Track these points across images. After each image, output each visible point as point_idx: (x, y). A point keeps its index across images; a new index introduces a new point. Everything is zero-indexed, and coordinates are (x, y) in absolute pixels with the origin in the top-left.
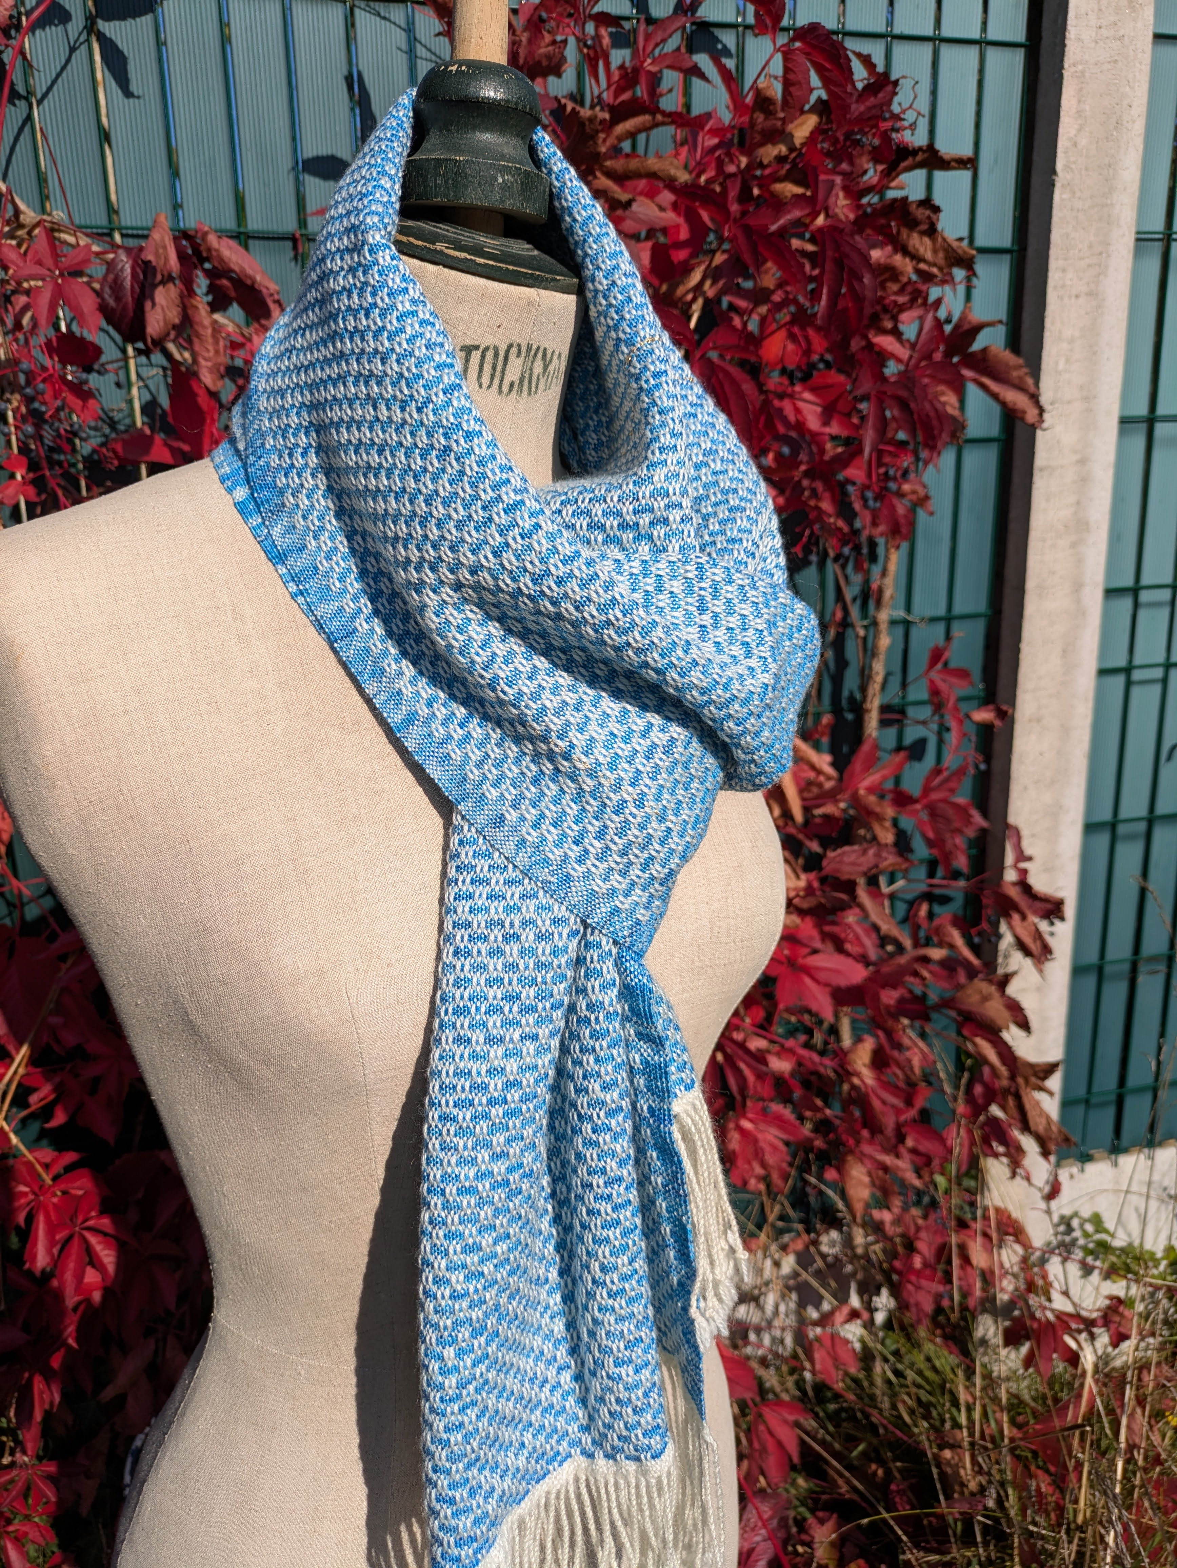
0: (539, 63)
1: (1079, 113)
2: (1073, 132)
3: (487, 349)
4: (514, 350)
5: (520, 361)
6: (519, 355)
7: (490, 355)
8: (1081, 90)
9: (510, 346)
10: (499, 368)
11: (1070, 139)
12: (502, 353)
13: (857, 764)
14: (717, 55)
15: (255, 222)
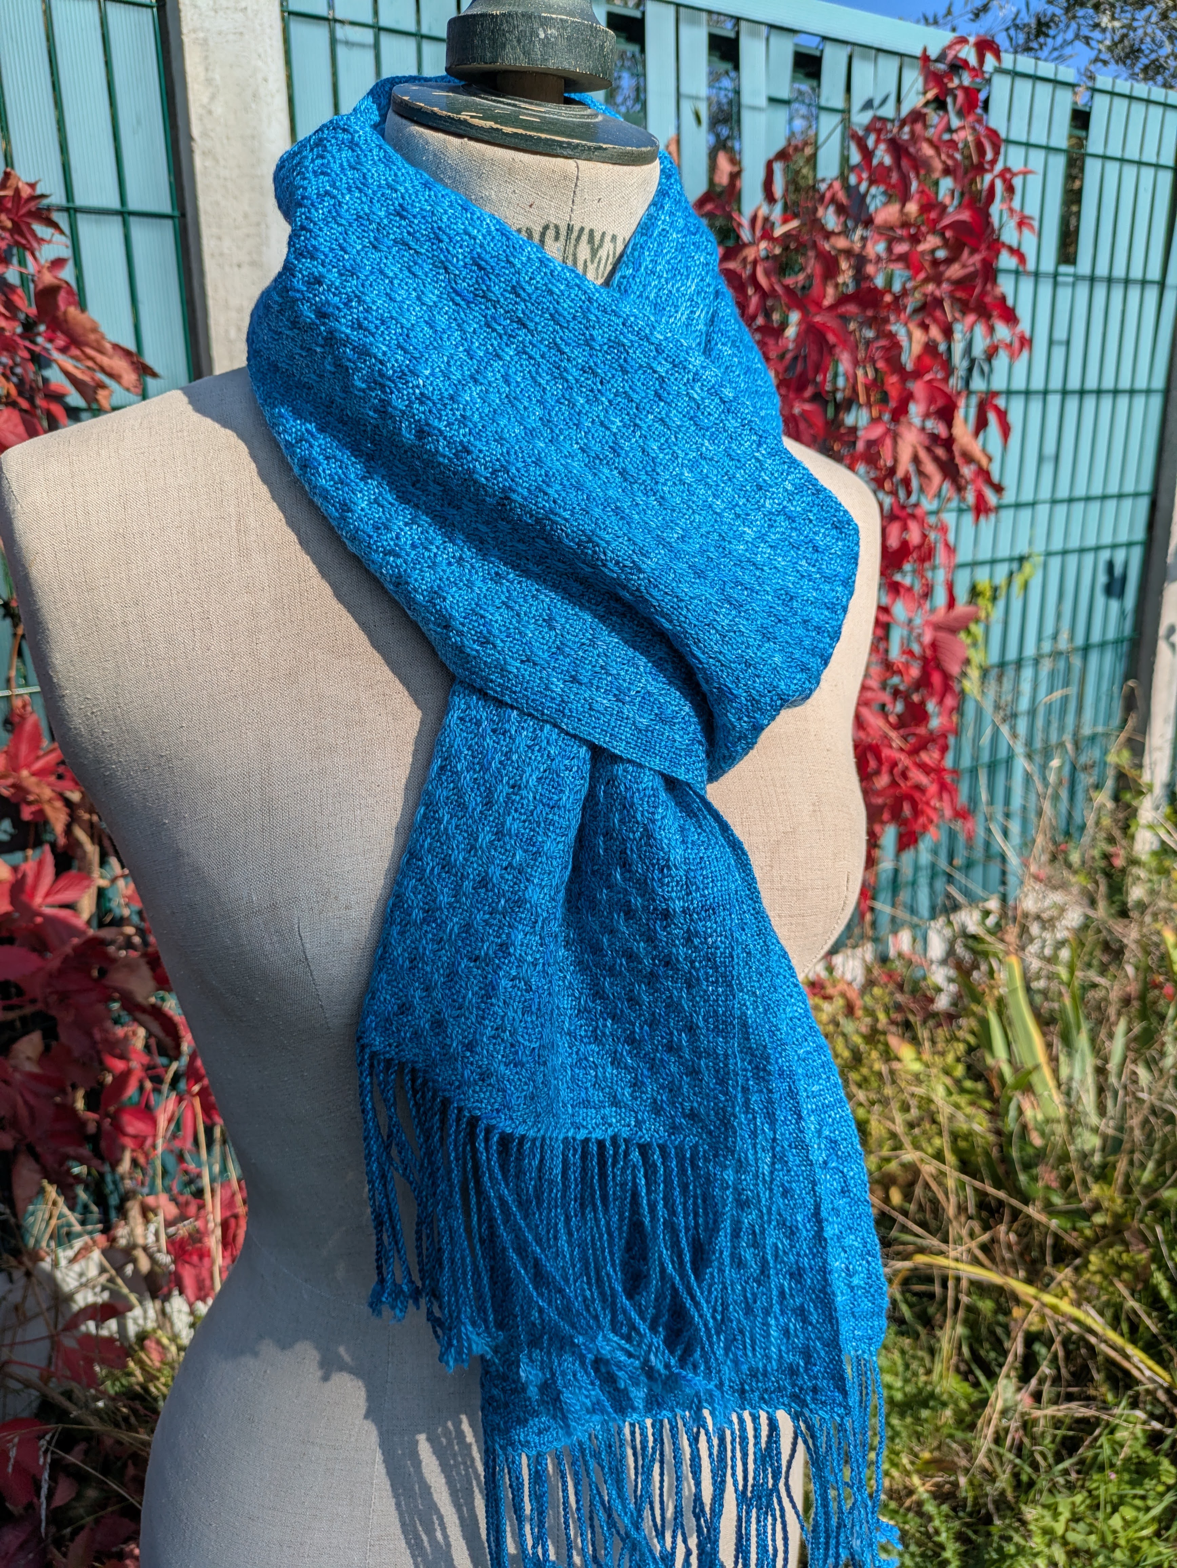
1: (209, 81)
2: (205, 100)
8: (206, 57)
11: (203, 107)
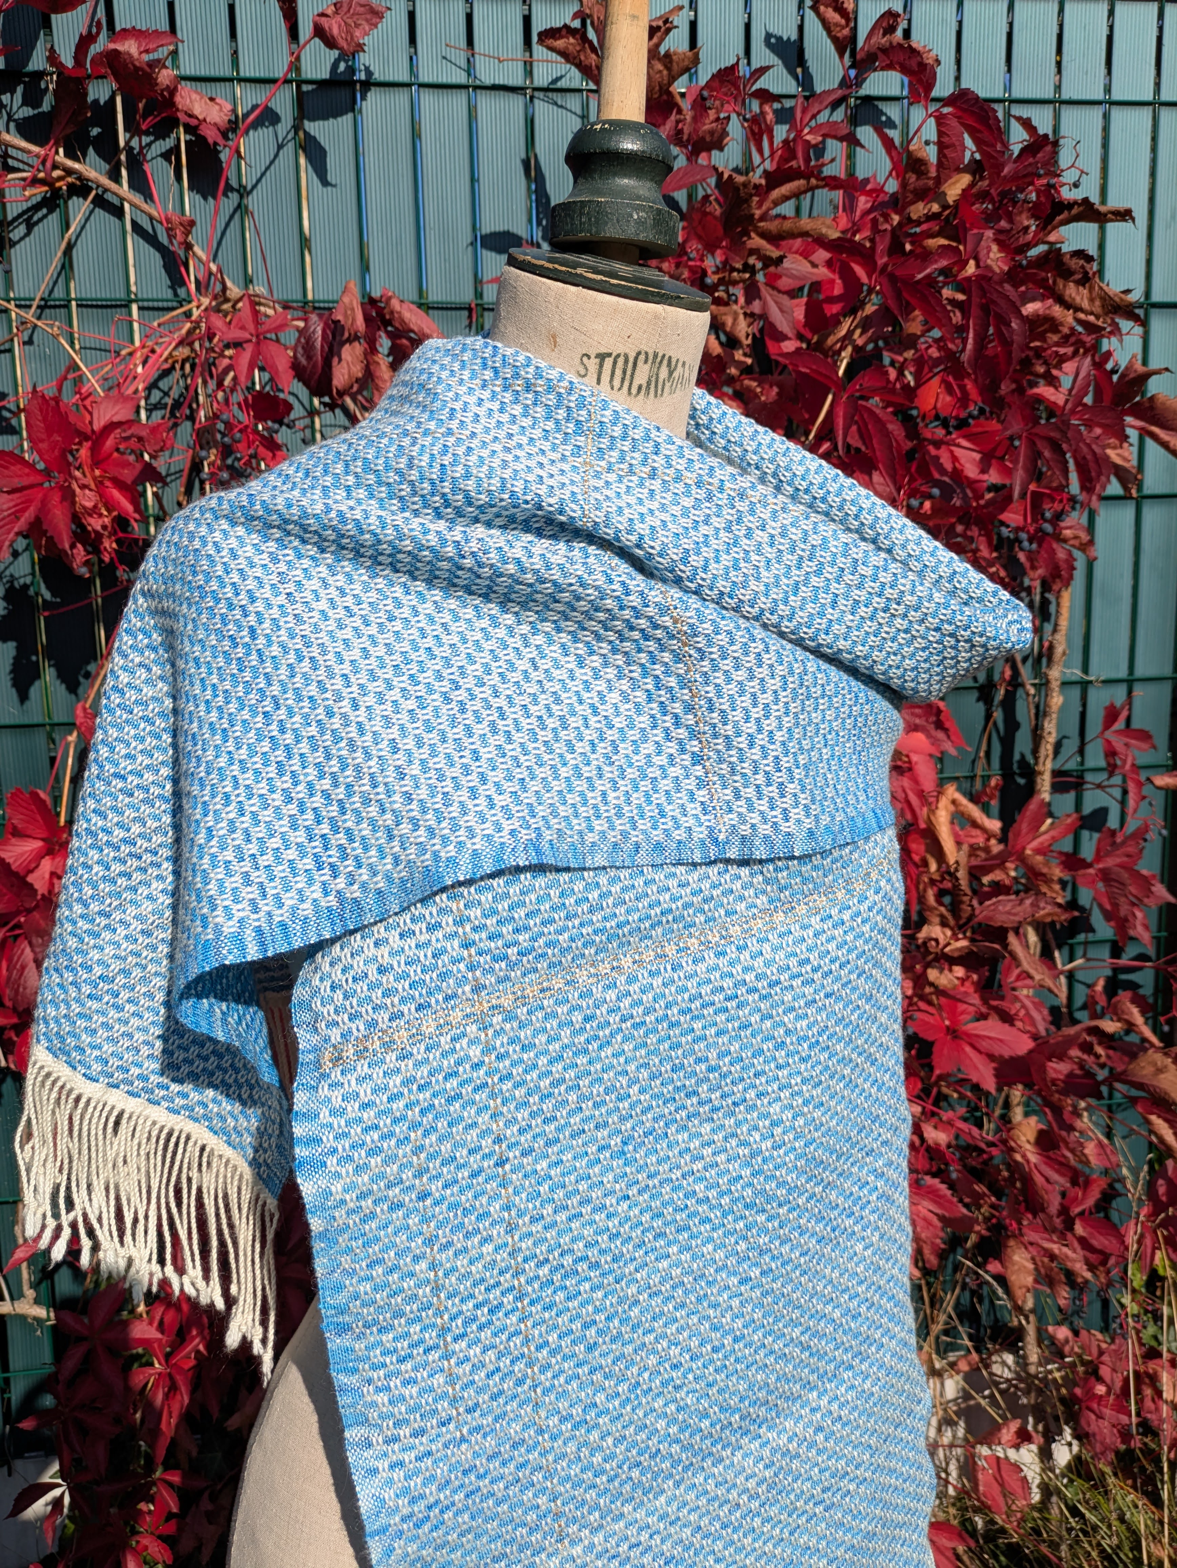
0: (703, 138)
3: (618, 356)
4: (642, 357)
5: (647, 367)
6: (646, 362)
7: (621, 362)
9: (639, 353)
10: (629, 373)
12: (631, 360)
13: (1023, 825)
14: (881, 126)
15: (435, 295)
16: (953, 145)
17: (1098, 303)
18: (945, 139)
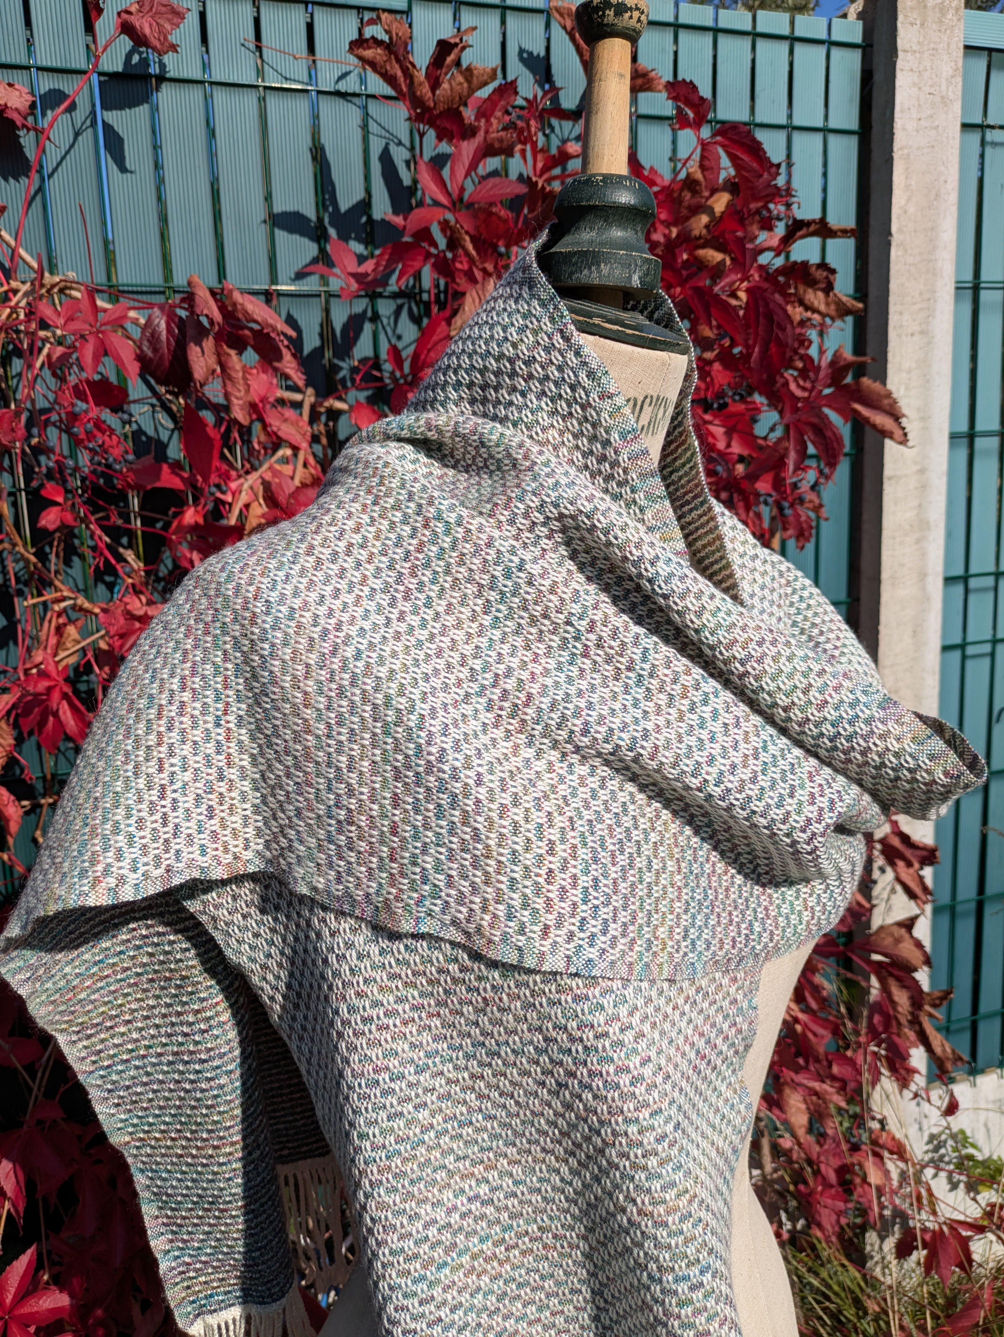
0: (492, 145)
1: (907, 187)
2: (903, 202)
8: (907, 169)
10: (636, 415)
11: (901, 208)
16: (712, 168)
17: (833, 307)
18: (706, 163)
